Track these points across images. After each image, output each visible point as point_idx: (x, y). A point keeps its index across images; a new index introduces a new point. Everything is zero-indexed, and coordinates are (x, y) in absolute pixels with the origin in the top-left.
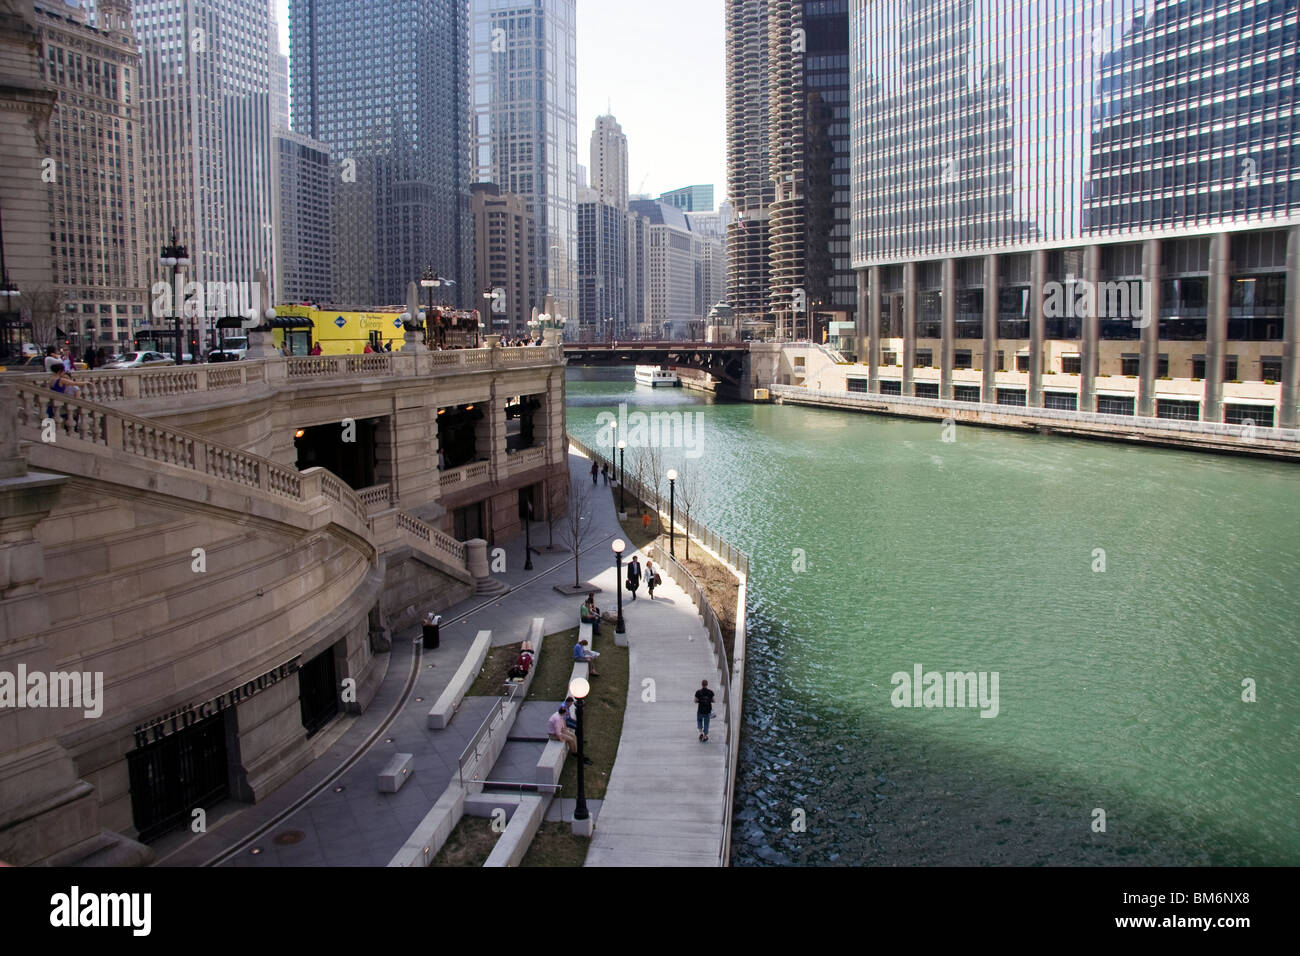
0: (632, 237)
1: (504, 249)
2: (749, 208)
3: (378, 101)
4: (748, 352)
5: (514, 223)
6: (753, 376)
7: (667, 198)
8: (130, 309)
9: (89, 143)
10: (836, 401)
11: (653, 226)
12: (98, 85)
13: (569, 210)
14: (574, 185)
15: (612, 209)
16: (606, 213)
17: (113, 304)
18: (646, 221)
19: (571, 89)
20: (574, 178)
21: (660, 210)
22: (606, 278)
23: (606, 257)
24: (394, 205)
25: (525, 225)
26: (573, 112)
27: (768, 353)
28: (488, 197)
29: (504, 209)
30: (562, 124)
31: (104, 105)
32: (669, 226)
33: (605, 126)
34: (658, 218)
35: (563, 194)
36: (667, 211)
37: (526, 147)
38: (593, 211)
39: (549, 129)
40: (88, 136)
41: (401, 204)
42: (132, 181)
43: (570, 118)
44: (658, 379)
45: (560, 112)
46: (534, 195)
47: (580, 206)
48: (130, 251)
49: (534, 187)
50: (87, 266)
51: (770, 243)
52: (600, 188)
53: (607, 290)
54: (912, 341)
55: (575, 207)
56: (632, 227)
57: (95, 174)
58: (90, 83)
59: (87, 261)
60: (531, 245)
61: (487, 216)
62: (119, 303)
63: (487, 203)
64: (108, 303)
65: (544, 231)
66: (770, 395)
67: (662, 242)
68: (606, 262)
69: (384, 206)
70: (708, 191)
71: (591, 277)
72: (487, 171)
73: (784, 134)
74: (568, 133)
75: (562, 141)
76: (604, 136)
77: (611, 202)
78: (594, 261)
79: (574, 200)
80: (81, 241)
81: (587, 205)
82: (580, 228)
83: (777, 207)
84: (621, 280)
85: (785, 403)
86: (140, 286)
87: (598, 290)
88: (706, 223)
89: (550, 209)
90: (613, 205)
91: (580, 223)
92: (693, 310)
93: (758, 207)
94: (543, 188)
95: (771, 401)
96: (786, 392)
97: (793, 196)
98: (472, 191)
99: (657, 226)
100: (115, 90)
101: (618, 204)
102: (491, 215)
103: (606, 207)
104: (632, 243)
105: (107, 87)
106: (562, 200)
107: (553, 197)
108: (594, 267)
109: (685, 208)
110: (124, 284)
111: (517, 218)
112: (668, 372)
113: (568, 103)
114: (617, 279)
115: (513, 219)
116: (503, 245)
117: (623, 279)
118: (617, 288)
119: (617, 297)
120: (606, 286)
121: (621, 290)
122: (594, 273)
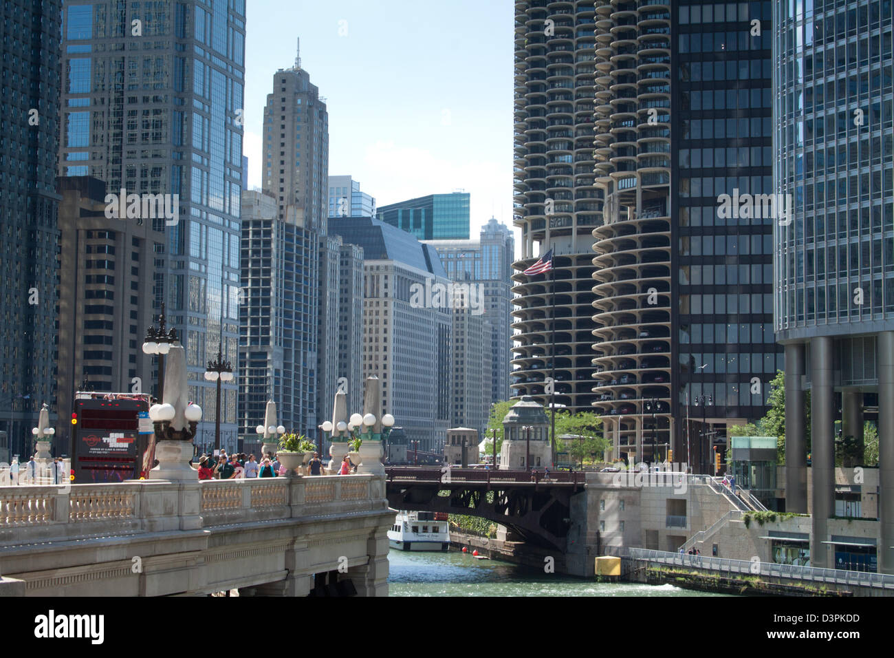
0: (333, 281)
1: (111, 295)
2: (553, 234)
4: (581, 489)
5: (131, 248)
7: (391, 214)
11: (368, 263)
13: (225, 230)
14: (235, 187)
15: (299, 230)
16: (289, 237)
18: (357, 251)
20: (236, 175)
21: (381, 235)
22: (286, 352)
23: (288, 314)
25: (150, 254)
26: (238, 61)
28: (87, 203)
30: (218, 81)
32: (396, 263)
33: (290, 87)
34: (376, 249)
35: (216, 203)
36: (392, 235)
37: (151, 117)
38: (267, 233)
43: (234, 72)
44: (412, 537)
45: (215, 60)
47: (245, 224)
51: (595, 297)
52: (278, 194)
53: (287, 374)
55: (236, 226)
56: (333, 263)
60: (159, 290)
61: (83, 235)
63: (84, 212)
65: (183, 265)
66: (623, 568)
67: (382, 290)
68: (288, 324)
70: (459, 203)
71: (259, 348)
72: (85, 156)
73: (621, 108)
75: (217, 109)
76: (288, 105)
77: (296, 218)
78: (267, 321)
79: (235, 212)
82: (244, 263)
83: (607, 233)
84: (312, 356)
87: (271, 372)
88: (457, 259)
89: (194, 227)
90: (301, 225)
91: (244, 254)
92: (434, 411)
93: (569, 232)
97: (634, 215)
98: (58, 189)
99: (374, 263)
101: (309, 223)
102: (89, 234)
103: (289, 227)
104: (332, 291)
106: (214, 212)
107: (200, 206)
108: (266, 331)
109: (420, 233)
111: (137, 241)
112: (431, 524)
114: (305, 353)
115: (129, 241)
116: (111, 288)
117: (315, 355)
118: (305, 370)
119: (305, 386)
120: (286, 365)
121: (312, 372)
122: (266, 341)
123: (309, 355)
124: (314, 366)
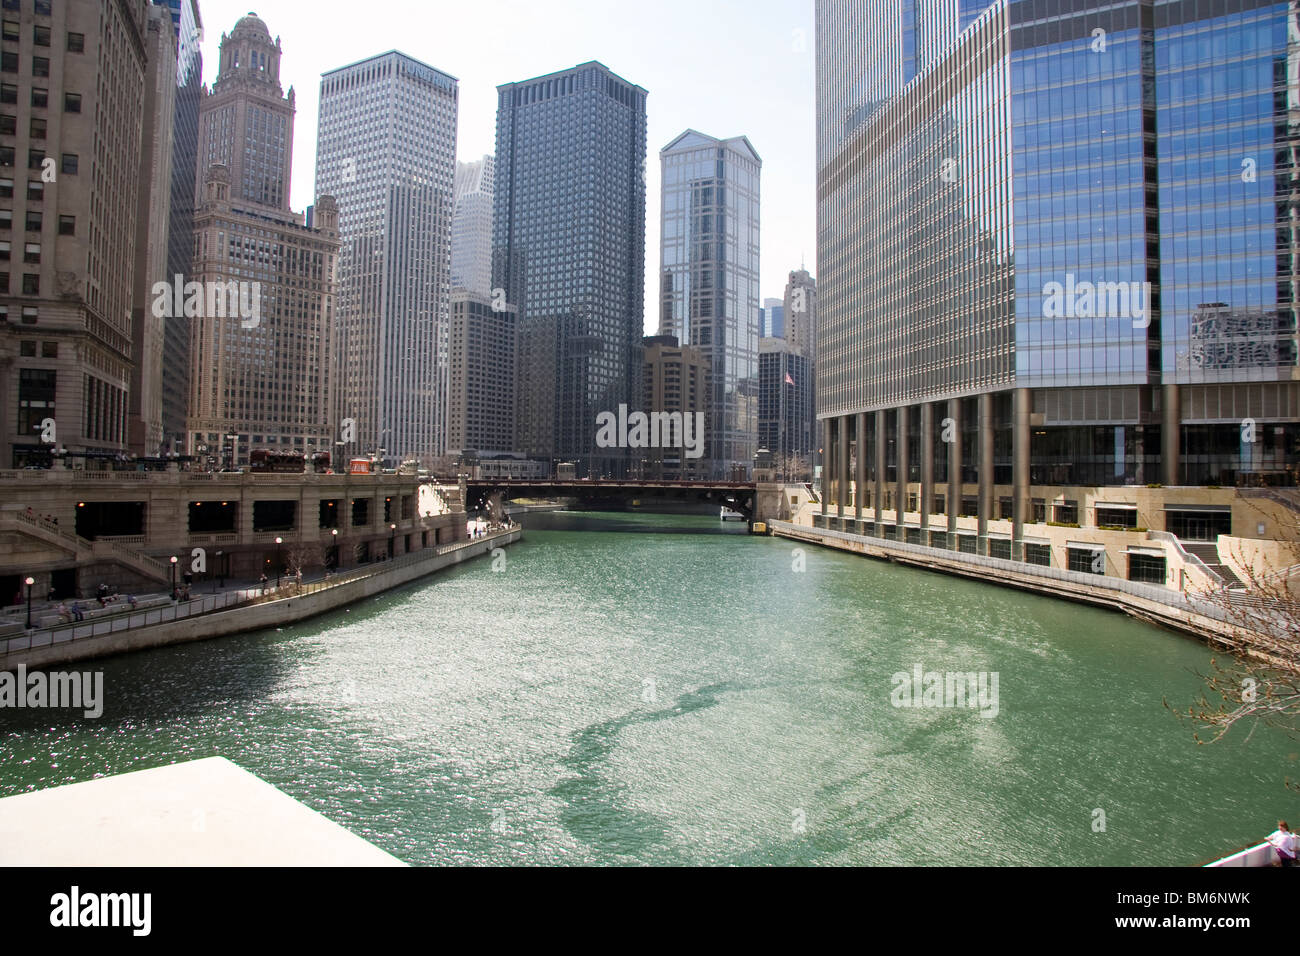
3: (560, 268)
4: (755, 491)
5: (689, 371)
6: (758, 511)
8: (319, 442)
9: (296, 313)
10: (798, 534)
12: (307, 270)
13: (749, 359)
14: (756, 336)
15: (797, 357)
16: (791, 361)
17: (306, 437)
19: (754, 249)
20: (756, 330)
22: (790, 423)
23: (791, 402)
24: (570, 356)
25: (702, 373)
26: (755, 270)
27: (774, 493)
28: (666, 349)
29: (678, 359)
30: (743, 281)
31: (311, 284)
33: (798, 280)
35: (742, 344)
37: (707, 303)
38: (778, 360)
39: (729, 286)
40: (296, 308)
41: (574, 356)
42: (328, 341)
43: (752, 276)
45: (741, 271)
46: (713, 345)
47: (763, 355)
48: (323, 396)
49: (713, 338)
50: (287, 408)
52: (792, 338)
53: (791, 433)
54: (862, 484)
55: (756, 357)
57: (299, 337)
58: (301, 269)
59: (287, 403)
61: (663, 365)
62: (311, 437)
63: (664, 354)
64: (302, 436)
65: (722, 379)
66: (767, 528)
68: (790, 407)
69: (562, 357)
71: (774, 421)
74: (749, 289)
75: (743, 297)
77: (798, 352)
78: (778, 406)
79: (755, 350)
80: (284, 388)
81: (772, 354)
85: (776, 536)
86: (329, 423)
87: (780, 434)
89: (728, 359)
90: (799, 354)
94: (722, 340)
95: (767, 533)
96: (777, 526)
100: (320, 272)
102: (667, 365)
103: (792, 356)
105: (314, 271)
106: (741, 350)
107: (732, 347)
108: (778, 412)
110: (315, 422)
111: (693, 368)
113: (750, 262)
114: (802, 424)
115: (688, 368)
116: (677, 392)
117: (809, 424)
118: (802, 432)
119: (802, 441)
120: (790, 430)
121: (807, 433)
122: (778, 417)
123: (805, 424)
124: (809, 430)
